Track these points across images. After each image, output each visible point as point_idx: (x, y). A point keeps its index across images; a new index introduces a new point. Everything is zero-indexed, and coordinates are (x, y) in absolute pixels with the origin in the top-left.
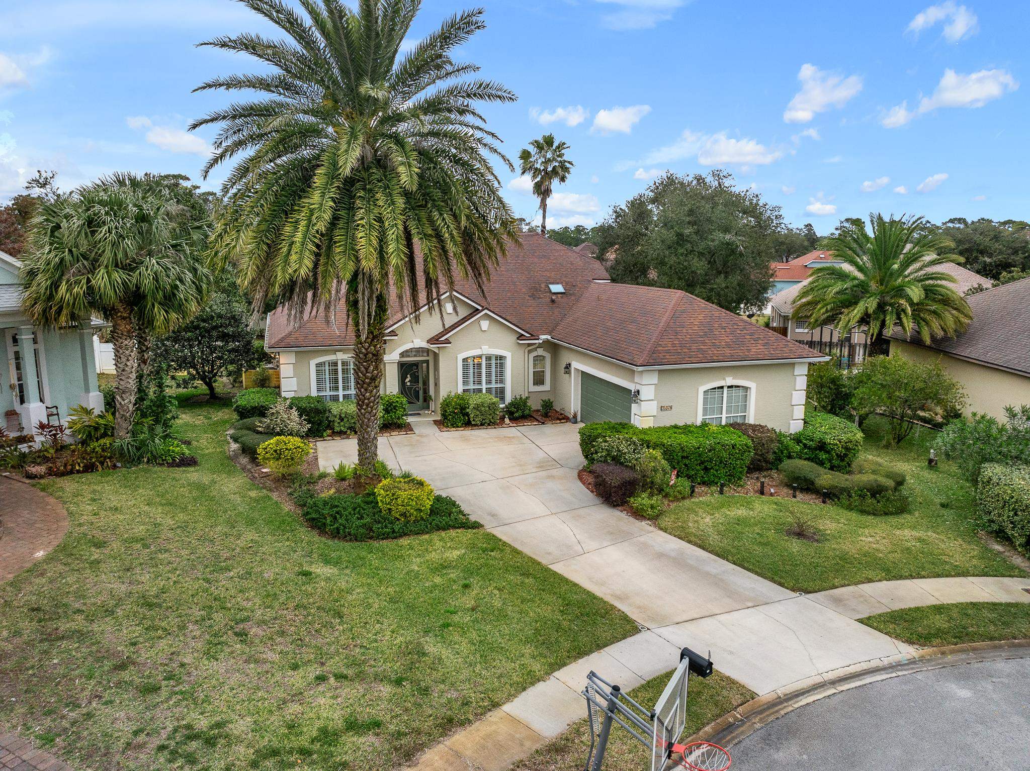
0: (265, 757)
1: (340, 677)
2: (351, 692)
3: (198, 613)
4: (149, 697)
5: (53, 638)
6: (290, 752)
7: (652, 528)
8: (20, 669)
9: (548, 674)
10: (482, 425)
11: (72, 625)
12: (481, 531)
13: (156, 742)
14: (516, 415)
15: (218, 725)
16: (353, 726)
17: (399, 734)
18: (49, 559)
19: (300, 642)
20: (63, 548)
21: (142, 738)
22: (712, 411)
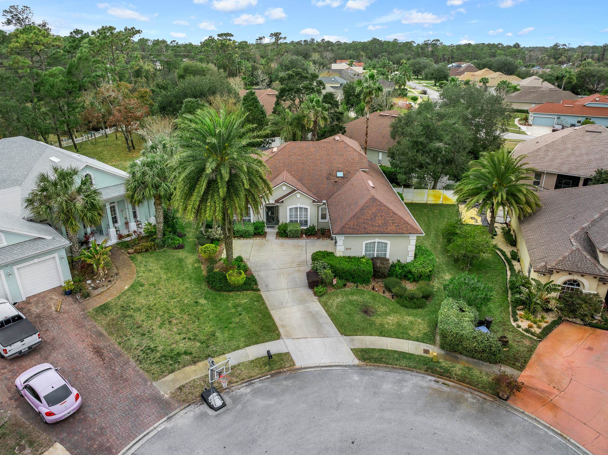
0: (163, 357)
1: (189, 339)
2: (189, 344)
3: (161, 313)
4: (143, 337)
5: (125, 316)
6: (168, 357)
7: (317, 300)
8: (116, 324)
9: (244, 347)
10: (293, 237)
11: (130, 313)
12: (258, 293)
13: (141, 349)
14: (308, 234)
15: (156, 347)
16: (186, 353)
17: (195, 357)
18: (129, 290)
19: (184, 326)
20: (132, 286)
21: (138, 347)
22: (370, 251)
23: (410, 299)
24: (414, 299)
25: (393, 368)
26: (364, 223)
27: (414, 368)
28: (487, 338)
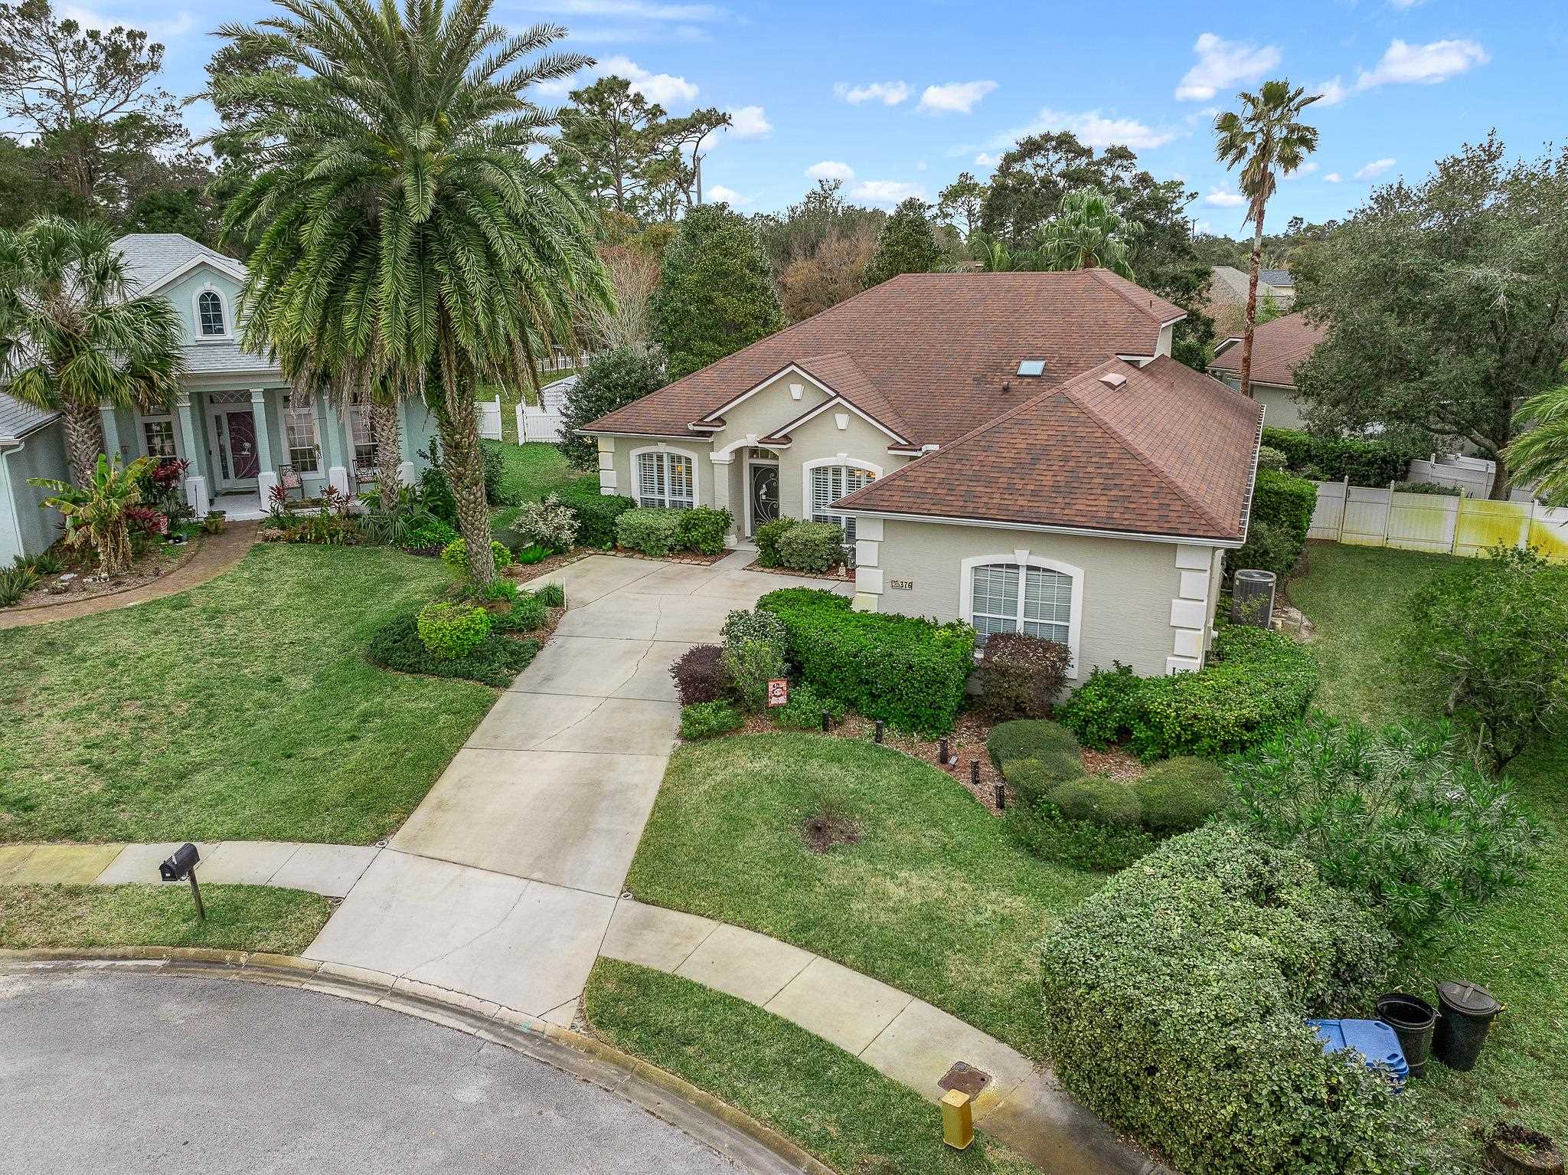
2: (74, 779)
7: (667, 752)
12: (493, 692)
22: (995, 607)
23: (1066, 817)
24: (1081, 817)
25: (708, 1108)
26: (976, 478)
27: (808, 1144)
28: (1333, 1090)
